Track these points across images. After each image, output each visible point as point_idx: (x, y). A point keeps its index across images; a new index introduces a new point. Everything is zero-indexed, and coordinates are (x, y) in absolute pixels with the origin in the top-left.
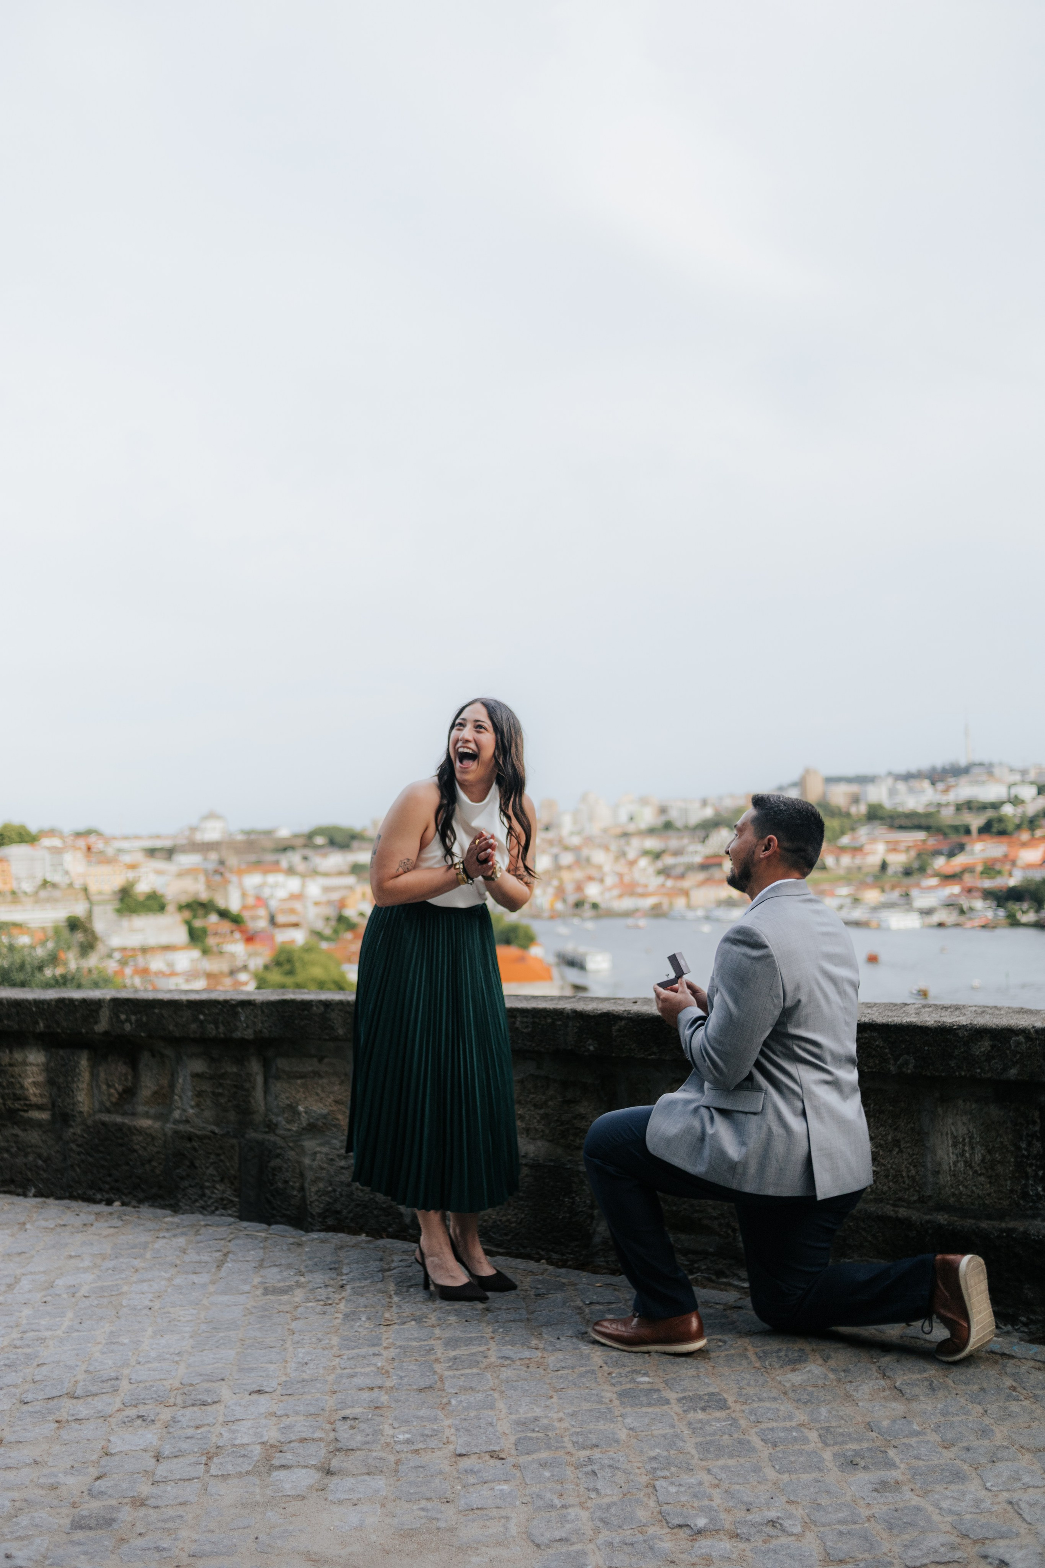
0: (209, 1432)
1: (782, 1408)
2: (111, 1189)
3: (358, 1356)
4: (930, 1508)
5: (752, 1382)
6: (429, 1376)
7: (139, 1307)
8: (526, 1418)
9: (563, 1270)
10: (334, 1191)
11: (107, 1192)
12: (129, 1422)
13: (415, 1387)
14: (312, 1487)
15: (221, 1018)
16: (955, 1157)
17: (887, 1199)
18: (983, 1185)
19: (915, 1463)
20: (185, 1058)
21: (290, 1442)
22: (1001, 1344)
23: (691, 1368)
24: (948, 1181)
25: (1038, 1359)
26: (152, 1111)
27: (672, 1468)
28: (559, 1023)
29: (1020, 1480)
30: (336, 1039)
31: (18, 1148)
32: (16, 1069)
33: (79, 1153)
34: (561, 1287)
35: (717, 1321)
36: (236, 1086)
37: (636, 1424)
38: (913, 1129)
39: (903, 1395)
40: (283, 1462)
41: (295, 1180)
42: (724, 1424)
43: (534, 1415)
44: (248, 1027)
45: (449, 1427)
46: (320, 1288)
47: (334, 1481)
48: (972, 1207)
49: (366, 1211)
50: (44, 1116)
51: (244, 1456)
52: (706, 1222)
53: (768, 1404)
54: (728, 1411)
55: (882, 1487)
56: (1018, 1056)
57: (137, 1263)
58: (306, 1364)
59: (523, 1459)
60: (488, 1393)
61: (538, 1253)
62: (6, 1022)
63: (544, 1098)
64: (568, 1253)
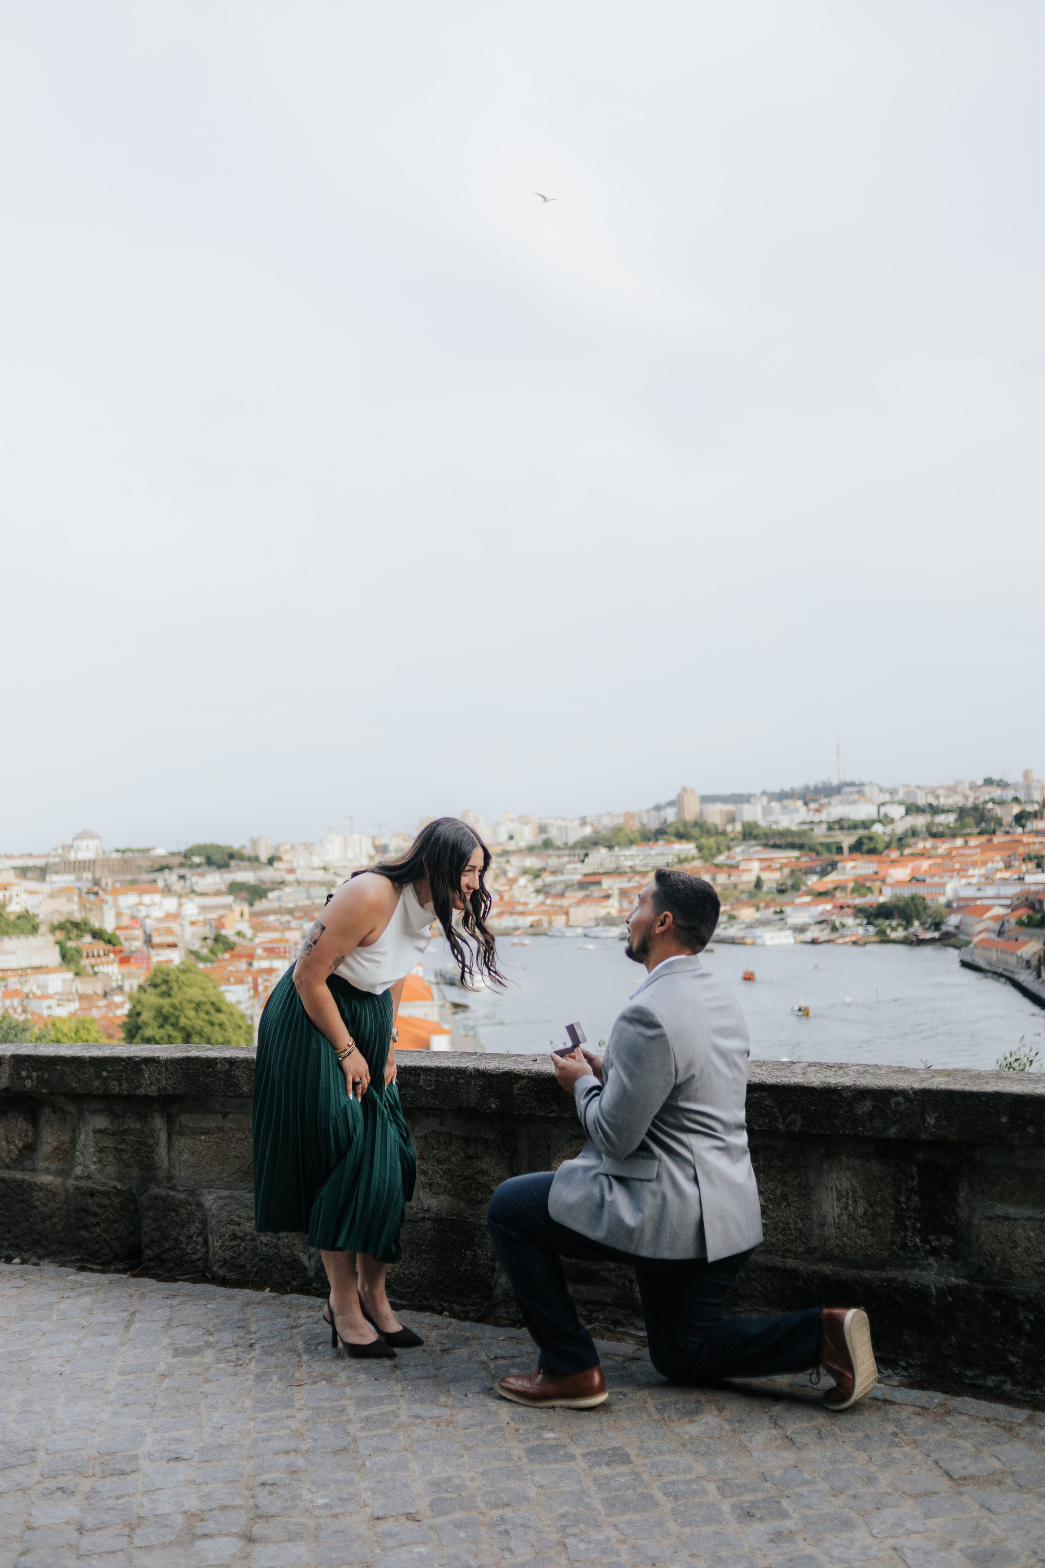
0: (130, 1502)
1: (682, 1461)
2: (11, 1245)
3: (272, 1418)
4: (822, 1557)
5: (652, 1435)
6: (343, 1438)
7: (49, 1373)
8: (439, 1479)
9: (467, 1324)
10: (239, 1245)
11: (7, 1249)
12: (49, 1494)
13: (330, 1450)
14: (235, 1555)
15: (124, 1075)
16: (839, 1210)
17: (776, 1251)
18: (865, 1237)
19: (807, 1512)
20: (87, 1114)
21: (211, 1510)
22: (882, 1391)
23: (594, 1423)
24: (832, 1233)
25: (917, 1404)
26: (53, 1167)
27: (581, 1525)
28: (462, 1081)
29: (903, 1526)
30: (241, 1096)
34: (466, 1341)
35: (617, 1374)
36: (139, 1142)
37: (545, 1482)
38: (799, 1184)
39: (794, 1444)
40: (206, 1531)
41: (199, 1235)
42: (628, 1478)
43: (446, 1475)
44: (151, 1084)
45: (365, 1490)
46: (230, 1348)
47: (257, 1549)
48: (856, 1258)
49: (271, 1265)
51: (167, 1526)
52: (603, 1273)
53: (668, 1457)
54: (631, 1466)
55: (778, 1537)
56: (898, 1116)
57: (45, 1325)
58: (221, 1428)
59: (439, 1521)
60: (401, 1454)
61: (441, 1305)
63: (446, 1153)
64: (470, 1305)
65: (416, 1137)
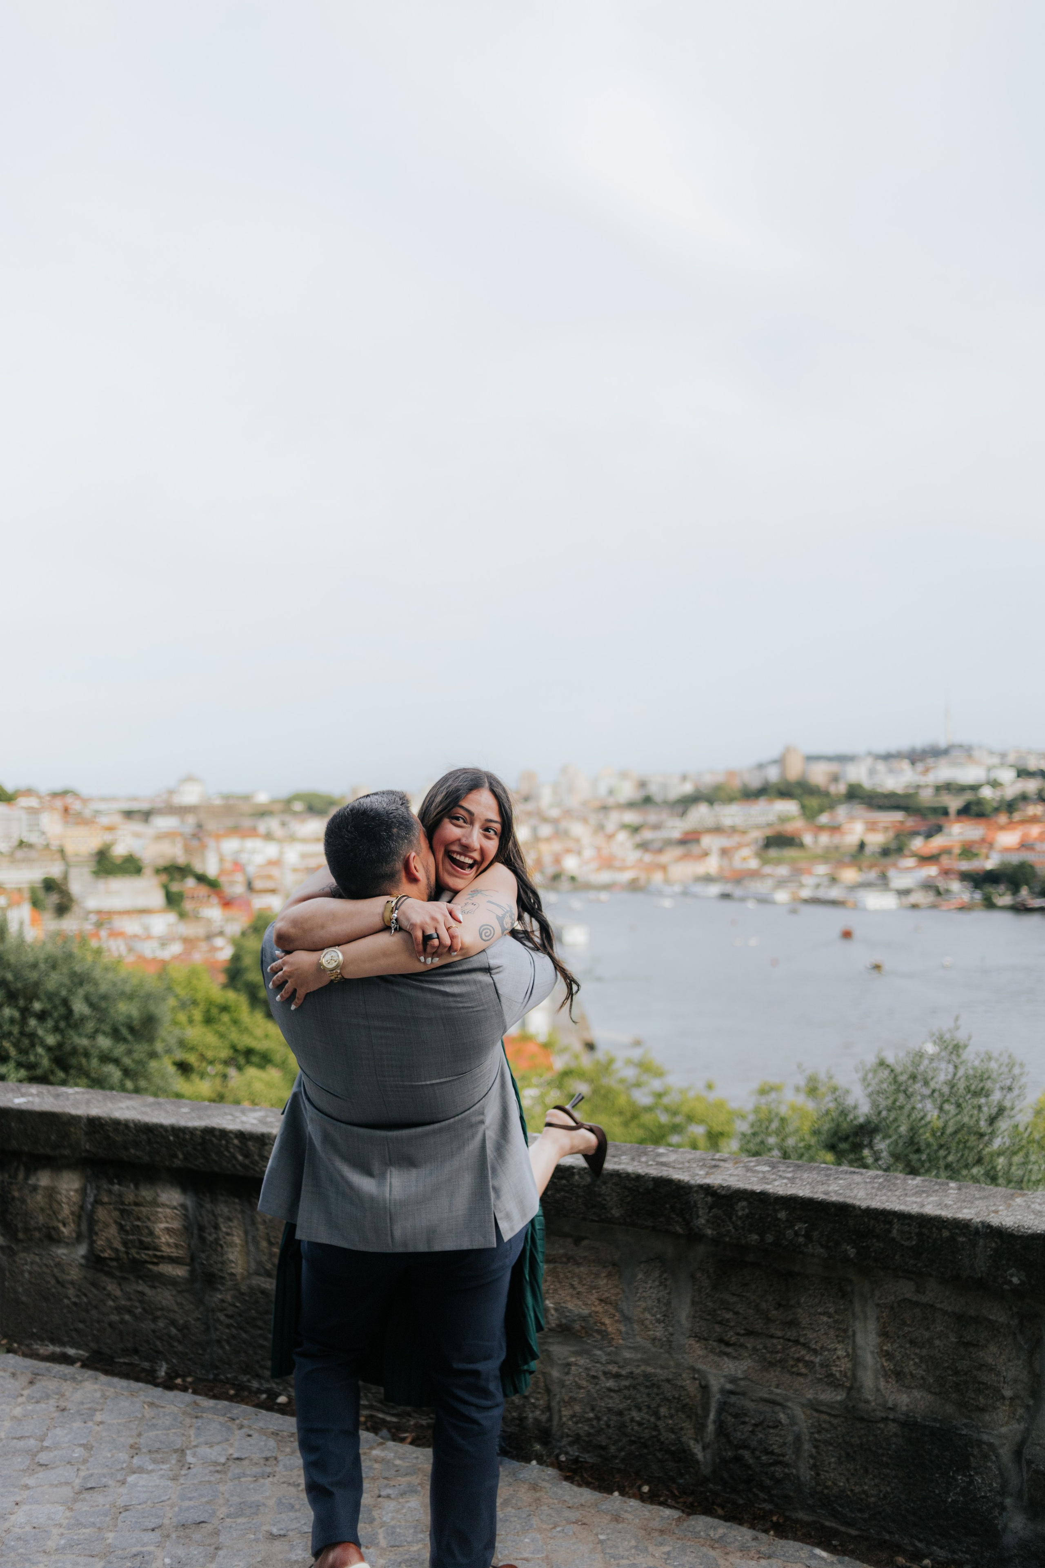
10: (598, 1419)
11: (268, 1381)
28: (961, 1239)
31: (144, 1309)
32: (143, 1209)
33: (229, 1326)
41: (539, 1396)
49: (645, 1451)
50: (180, 1272)
62: (132, 1151)
63: (927, 1334)
64: (962, 1552)
65: (878, 1305)
